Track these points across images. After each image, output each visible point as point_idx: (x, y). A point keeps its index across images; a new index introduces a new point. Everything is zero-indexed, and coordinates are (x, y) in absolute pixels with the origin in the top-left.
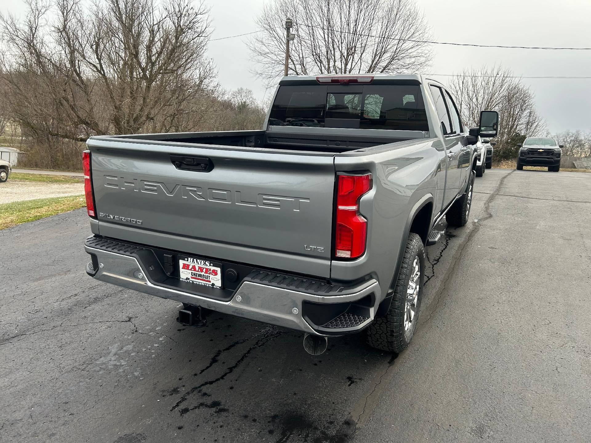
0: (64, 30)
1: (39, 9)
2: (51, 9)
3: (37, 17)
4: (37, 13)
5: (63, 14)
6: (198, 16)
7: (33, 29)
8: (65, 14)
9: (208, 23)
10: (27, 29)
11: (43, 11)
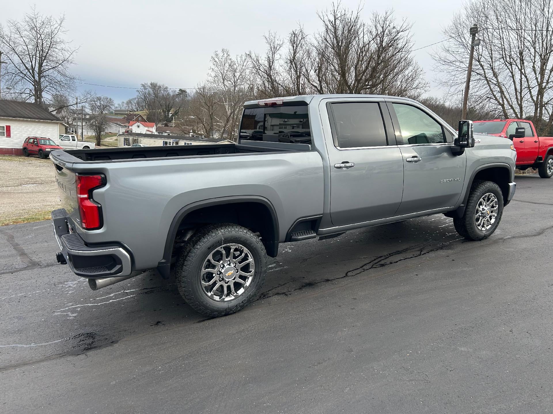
0: (293, 61)
1: (276, 46)
2: (284, 46)
3: (274, 53)
4: (274, 50)
5: (293, 47)
6: (400, 34)
7: (271, 62)
8: (295, 48)
9: (408, 38)
10: (266, 63)
11: (278, 48)
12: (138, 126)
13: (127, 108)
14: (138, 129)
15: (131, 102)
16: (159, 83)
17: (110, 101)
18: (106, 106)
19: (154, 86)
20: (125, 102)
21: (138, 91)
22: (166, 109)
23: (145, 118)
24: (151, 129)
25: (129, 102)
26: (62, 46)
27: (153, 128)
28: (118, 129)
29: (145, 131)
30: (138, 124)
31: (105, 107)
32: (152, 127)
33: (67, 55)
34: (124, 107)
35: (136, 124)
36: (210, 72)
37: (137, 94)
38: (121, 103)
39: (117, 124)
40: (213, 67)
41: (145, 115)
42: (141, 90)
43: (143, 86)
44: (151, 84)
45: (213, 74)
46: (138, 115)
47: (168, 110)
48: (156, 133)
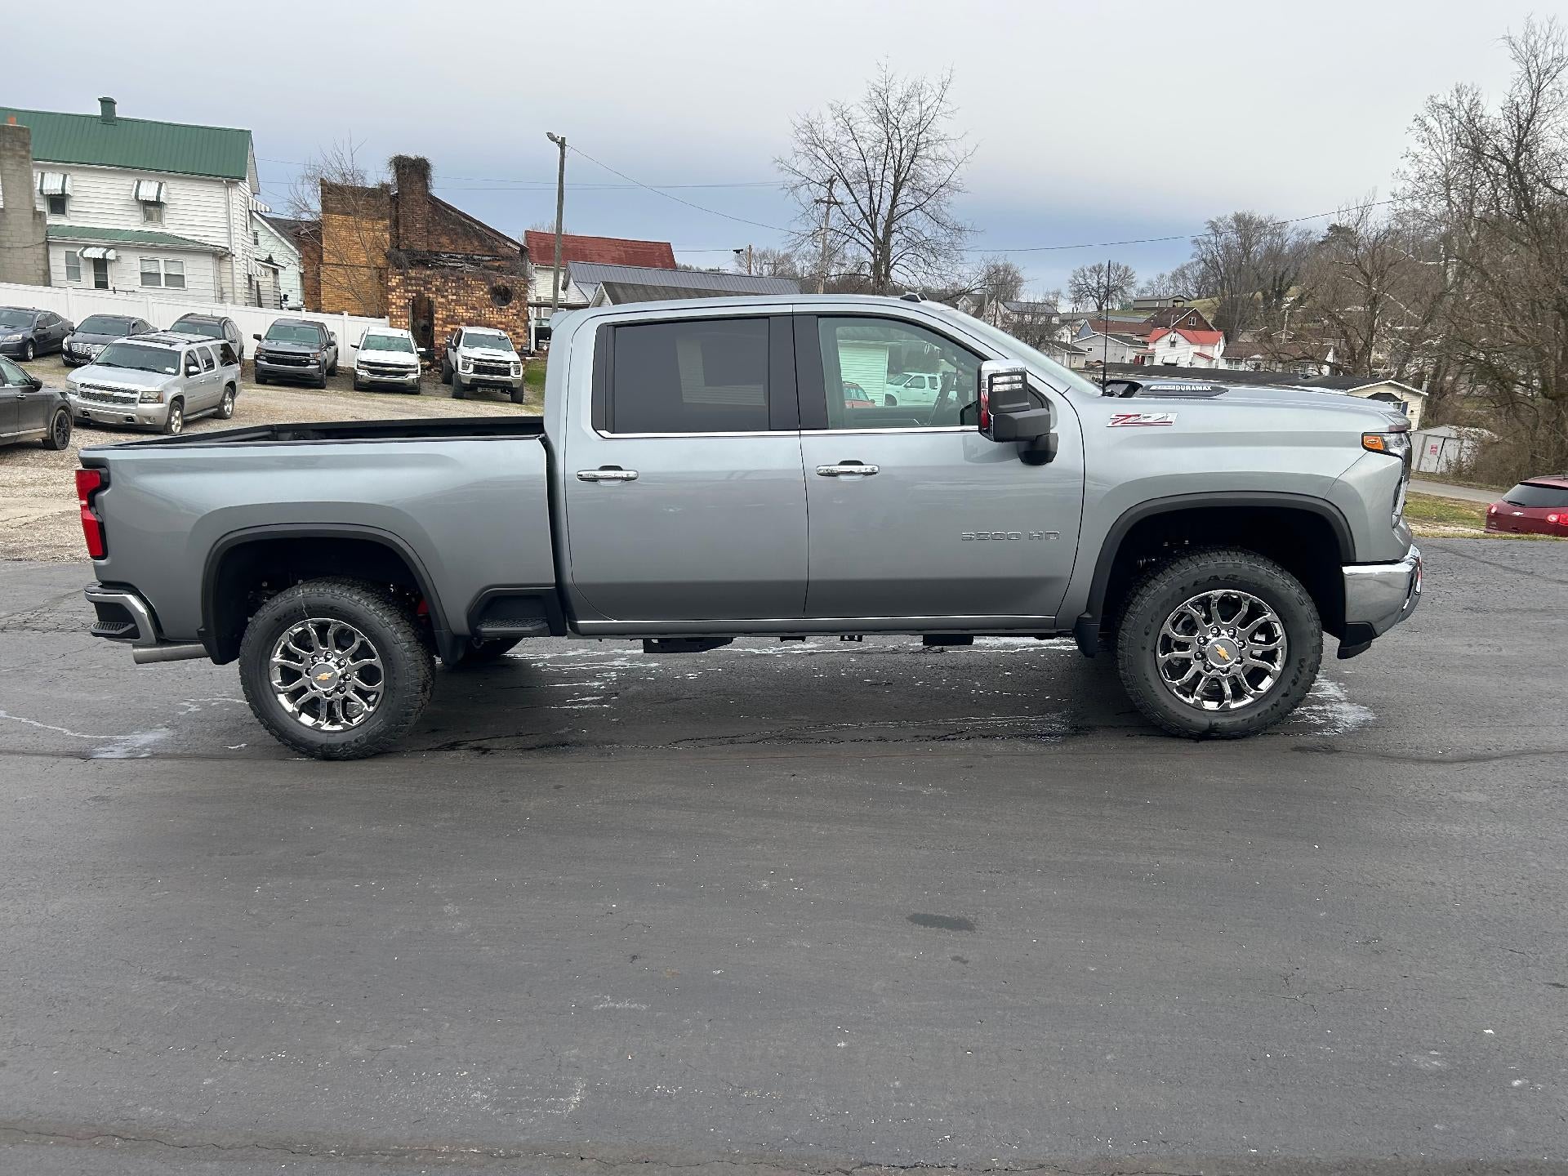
12: (1173, 344)
13: (1171, 290)
14: (1172, 349)
15: (1184, 276)
16: (1260, 213)
17: (1126, 276)
18: (1116, 288)
19: (1245, 225)
20: (1169, 274)
21: (1196, 241)
22: (1273, 289)
23: (1209, 319)
24: (1208, 351)
25: (1180, 275)
26: (941, 150)
27: (1217, 347)
28: (1120, 353)
29: (1191, 354)
30: (1173, 336)
31: (1109, 292)
32: (1213, 343)
33: (946, 170)
34: (1167, 290)
35: (1167, 338)
36: (1404, 165)
37: (1194, 249)
38: (1155, 279)
39: (1124, 339)
40: (1417, 148)
41: (1208, 310)
42: (1206, 239)
43: (1214, 226)
44: (1238, 219)
45: (1413, 173)
46: (1189, 309)
47: (1280, 291)
48: (1223, 366)
